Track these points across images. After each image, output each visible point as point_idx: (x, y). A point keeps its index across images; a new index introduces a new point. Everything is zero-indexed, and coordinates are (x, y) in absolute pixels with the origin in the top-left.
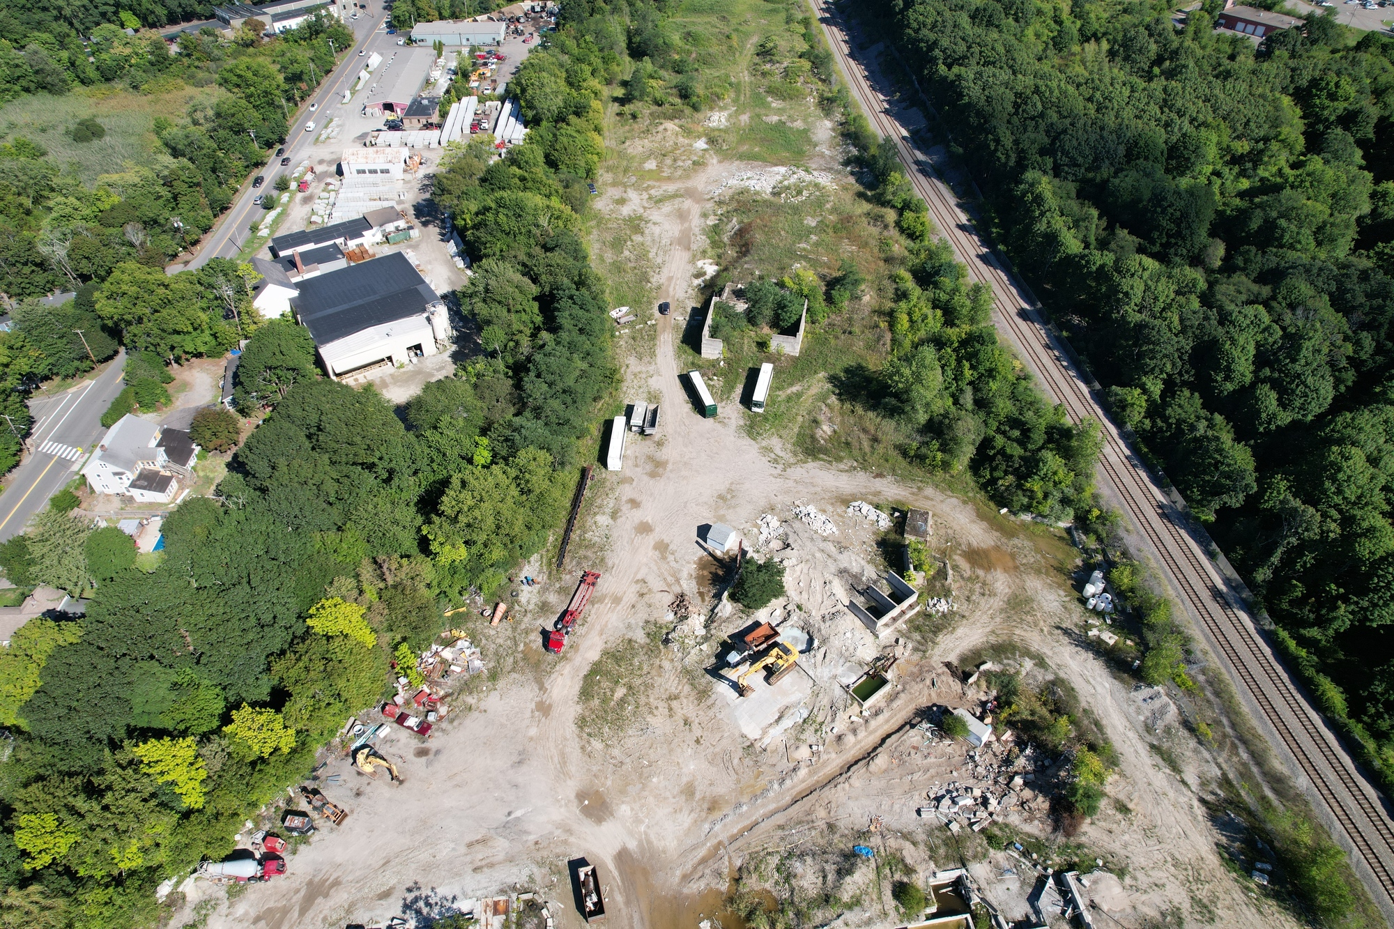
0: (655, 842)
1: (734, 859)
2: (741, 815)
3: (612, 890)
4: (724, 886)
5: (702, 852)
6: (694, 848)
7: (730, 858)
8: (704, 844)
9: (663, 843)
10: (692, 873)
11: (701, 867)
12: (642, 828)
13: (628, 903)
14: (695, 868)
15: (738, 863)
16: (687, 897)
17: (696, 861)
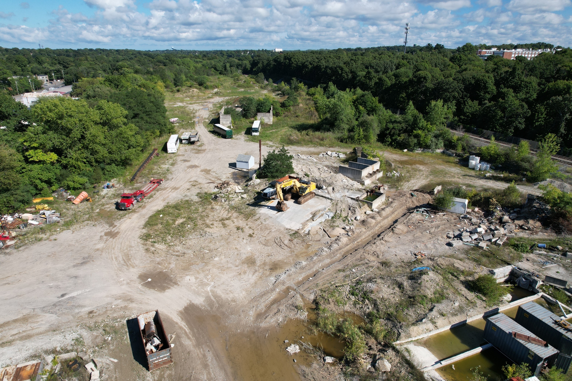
0: (223, 296)
1: (306, 295)
2: (302, 268)
3: (178, 337)
4: (304, 315)
5: (273, 296)
6: (263, 295)
7: (302, 296)
8: (273, 290)
9: (231, 295)
10: (266, 312)
11: (275, 306)
12: (209, 289)
13: (198, 344)
14: (269, 308)
15: (312, 297)
16: (266, 330)
17: (268, 302)
